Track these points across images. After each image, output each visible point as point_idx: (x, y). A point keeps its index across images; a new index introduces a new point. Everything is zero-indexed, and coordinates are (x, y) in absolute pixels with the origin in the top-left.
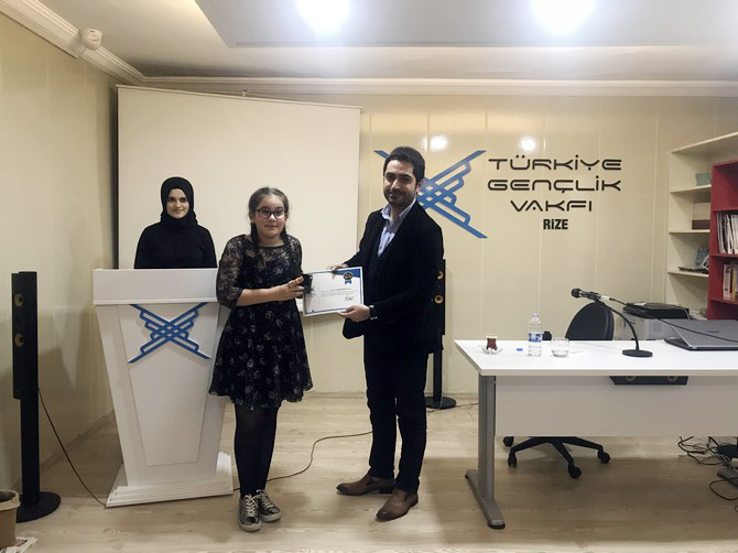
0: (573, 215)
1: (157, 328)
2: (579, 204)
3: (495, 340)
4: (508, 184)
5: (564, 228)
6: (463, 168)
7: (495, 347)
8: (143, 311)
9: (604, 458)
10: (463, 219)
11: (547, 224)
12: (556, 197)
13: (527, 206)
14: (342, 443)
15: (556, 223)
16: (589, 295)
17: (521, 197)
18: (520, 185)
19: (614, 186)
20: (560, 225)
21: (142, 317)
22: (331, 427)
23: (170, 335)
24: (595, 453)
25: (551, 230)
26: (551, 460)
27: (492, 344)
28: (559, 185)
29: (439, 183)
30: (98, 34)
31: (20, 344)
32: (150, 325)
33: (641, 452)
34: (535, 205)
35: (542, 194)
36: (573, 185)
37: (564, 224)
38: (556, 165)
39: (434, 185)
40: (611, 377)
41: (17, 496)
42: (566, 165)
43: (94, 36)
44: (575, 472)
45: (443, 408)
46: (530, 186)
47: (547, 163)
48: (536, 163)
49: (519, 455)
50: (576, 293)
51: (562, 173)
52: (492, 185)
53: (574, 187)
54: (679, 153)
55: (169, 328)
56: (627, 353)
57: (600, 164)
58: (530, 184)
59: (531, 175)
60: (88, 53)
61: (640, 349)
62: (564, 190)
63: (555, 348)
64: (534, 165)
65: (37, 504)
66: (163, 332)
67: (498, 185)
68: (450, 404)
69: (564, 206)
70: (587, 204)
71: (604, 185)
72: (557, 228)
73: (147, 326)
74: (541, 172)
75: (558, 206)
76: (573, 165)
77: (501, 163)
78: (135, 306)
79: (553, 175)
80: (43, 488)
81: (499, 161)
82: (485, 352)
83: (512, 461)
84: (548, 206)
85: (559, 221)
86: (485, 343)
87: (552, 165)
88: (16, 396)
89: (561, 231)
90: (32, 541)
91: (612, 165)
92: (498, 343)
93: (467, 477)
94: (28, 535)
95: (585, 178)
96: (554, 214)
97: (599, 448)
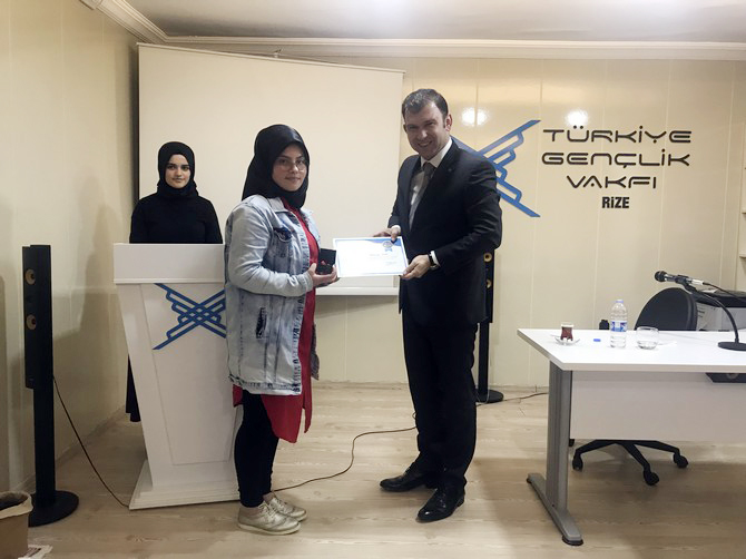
0: (634, 193)
1: (185, 311)
2: (643, 181)
3: (570, 329)
4: (565, 157)
5: (624, 207)
6: (514, 139)
7: (571, 337)
8: (170, 291)
9: (681, 462)
10: (513, 196)
11: (606, 202)
12: (617, 172)
13: (585, 182)
14: (384, 439)
15: (616, 201)
16: (677, 279)
17: (578, 172)
18: (578, 159)
19: (682, 160)
20: (621, 204)
21: (168, 297)
22: (369, 420)
23: (200, 319)
24: (671, 456)
25: (610, 209)
26: (619, 463)
27: (567, 334)
28: (620, 159)
29: (487, 155)
31: (32, 327)
32: (178, 307)
33: (720, 456)
34: (593, 181)
35: (601, 169)
36: (636, 159)
37: (624, 202)
38: (617, 136)
40: (708, 374)
41: (30, 499)
42: (629, 137)
44: (651, 479)
45: (489, 402)
46: (589, 161)
47: (608, 135)
48: (596, 135)
49: (584, 456)
50: (660, 277)
51: (624, 146)
52: (547, 158)
53: (637, 162)
55: (200, 310)
56: (724, 345)
57: (667, 136)
58: (589, 158)
59: (590, 148)
61: (740, 341)
62: (625, 165)
63: (642, 339)
64: (593, 136)
65: (52, 505)
66: (192, 315)
67: (554, 159)
68: (497, 398)
69: (626, 182)
70: (651, 181)
71: (670, 160)
72: (617, 206)
73: (174, 308)
74: (601, 145)
75: (618, 182)
76: (636, 137)
77: (557, 134)
78: (161, 285)
79: (614, 149)
80: (58, 487)
81: (555, 132)
82: (559, 342)
83: (578, 464)
84: (607, 182)
85: (619, 199)
86: (559, 332)
87: (613, 137)
88: (28, 385)
89: (622, 209)
90: (47, 549)
91: (681, 137)
92: (574, 333)
93: (529, 481)
94: (43, 543)
95: (650, 151)
96: (615, 191)
97: (675, 451)
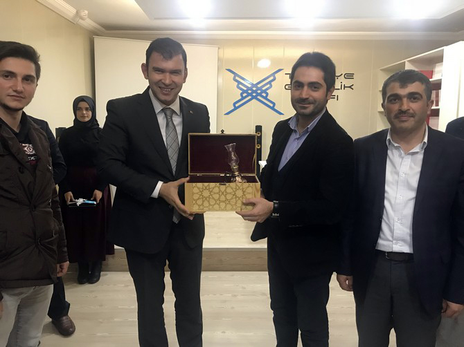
6: (272, 78)
10: (272, 105)
19: (350, 87)
29: (259, 86)
30: (86, 12)
39: (256, 87)
43: (85, 13)
52: (287, 87)
54: (383, 70)
57: (343, 76)
60: (81, 21)
70: (336, 97)
71: (345, 87)
91: (349, 76)
